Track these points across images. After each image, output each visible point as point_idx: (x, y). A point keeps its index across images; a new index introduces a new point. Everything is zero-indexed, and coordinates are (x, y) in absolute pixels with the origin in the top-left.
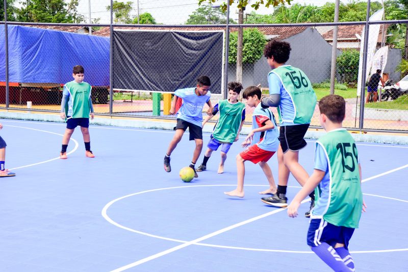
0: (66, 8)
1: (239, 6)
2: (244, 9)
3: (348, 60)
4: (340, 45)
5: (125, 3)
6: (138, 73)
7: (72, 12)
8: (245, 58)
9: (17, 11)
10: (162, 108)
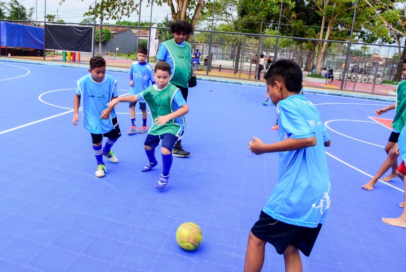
0: (27, 16)
1: (100, 18)
2: (102, 20)
3: (144, 44)
4: (140, 38)
5: (52, 15)
6: (56, 43)
7: (29, 18)
8: (103, 40)
9: (6, 18)
10: (67, 59)
